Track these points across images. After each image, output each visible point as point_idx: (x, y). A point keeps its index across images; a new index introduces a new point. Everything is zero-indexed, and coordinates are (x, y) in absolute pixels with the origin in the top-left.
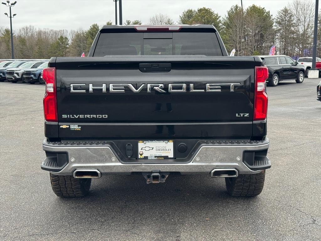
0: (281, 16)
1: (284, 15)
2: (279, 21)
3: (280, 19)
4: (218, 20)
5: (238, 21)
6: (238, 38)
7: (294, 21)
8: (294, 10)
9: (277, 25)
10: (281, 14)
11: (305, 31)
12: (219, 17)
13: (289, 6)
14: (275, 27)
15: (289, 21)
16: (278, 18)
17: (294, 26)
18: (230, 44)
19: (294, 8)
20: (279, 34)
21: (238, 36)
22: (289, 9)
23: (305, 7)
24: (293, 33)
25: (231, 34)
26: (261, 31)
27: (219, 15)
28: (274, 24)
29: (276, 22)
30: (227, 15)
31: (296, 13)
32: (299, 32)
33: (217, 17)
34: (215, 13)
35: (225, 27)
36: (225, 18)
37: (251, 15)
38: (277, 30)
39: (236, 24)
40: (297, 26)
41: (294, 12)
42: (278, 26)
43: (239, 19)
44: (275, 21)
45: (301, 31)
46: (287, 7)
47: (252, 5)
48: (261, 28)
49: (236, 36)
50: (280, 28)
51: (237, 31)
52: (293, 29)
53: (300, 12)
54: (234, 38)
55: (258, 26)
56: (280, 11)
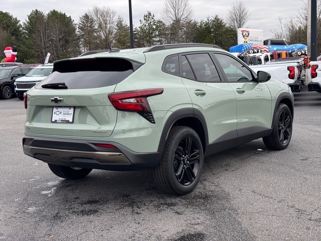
0: (83, 21)
1: (85, 21)
2: (81, 26)
3: (82, 24)
4: (18, 24)
5: (40, 26)
6: (43, 43)
7: (96, 27)
8: (94, 17)
9: (80, 30)
10: (82, 20)
11: (107, 37)
12: (19, 21)
13: (90, 12)
14: (78, 33)
15: (90, 27)
16: (81, 24)
17: (96, 31)
18: (35, 50)
19: (94, 15)
20: (82, 40)
21: (43, 41)
22: (89, 15)
23: (105, 14)
24: (96, 38)
25: (35, 39)
26: (65, 36)
27: (18, 19)
28: (77, 29)
29: (78, 28)
30: (28, 20)
31: (97, 19)
32: (101, 37)
33: (16, 21)
34: (14, 17)
35: (27, 32)
36: (26, 23)
37: (53, 20)
38: (80, 36)
39: (40, 29)
40: (99, 32)
41: (95, 18)
42: (81, 32)
43: (41, 23)
44: (77, 26)
45: (103, 37)
46: (87, 13)
47: (52, 10)
48: (65, 34)
49: (41, 41)
50: (83, 33)
51: (41, 37)
52: (95, 34)
53: (101, 18)
54: (39, 43)
55: (62, 32)
56: (82, 17)
